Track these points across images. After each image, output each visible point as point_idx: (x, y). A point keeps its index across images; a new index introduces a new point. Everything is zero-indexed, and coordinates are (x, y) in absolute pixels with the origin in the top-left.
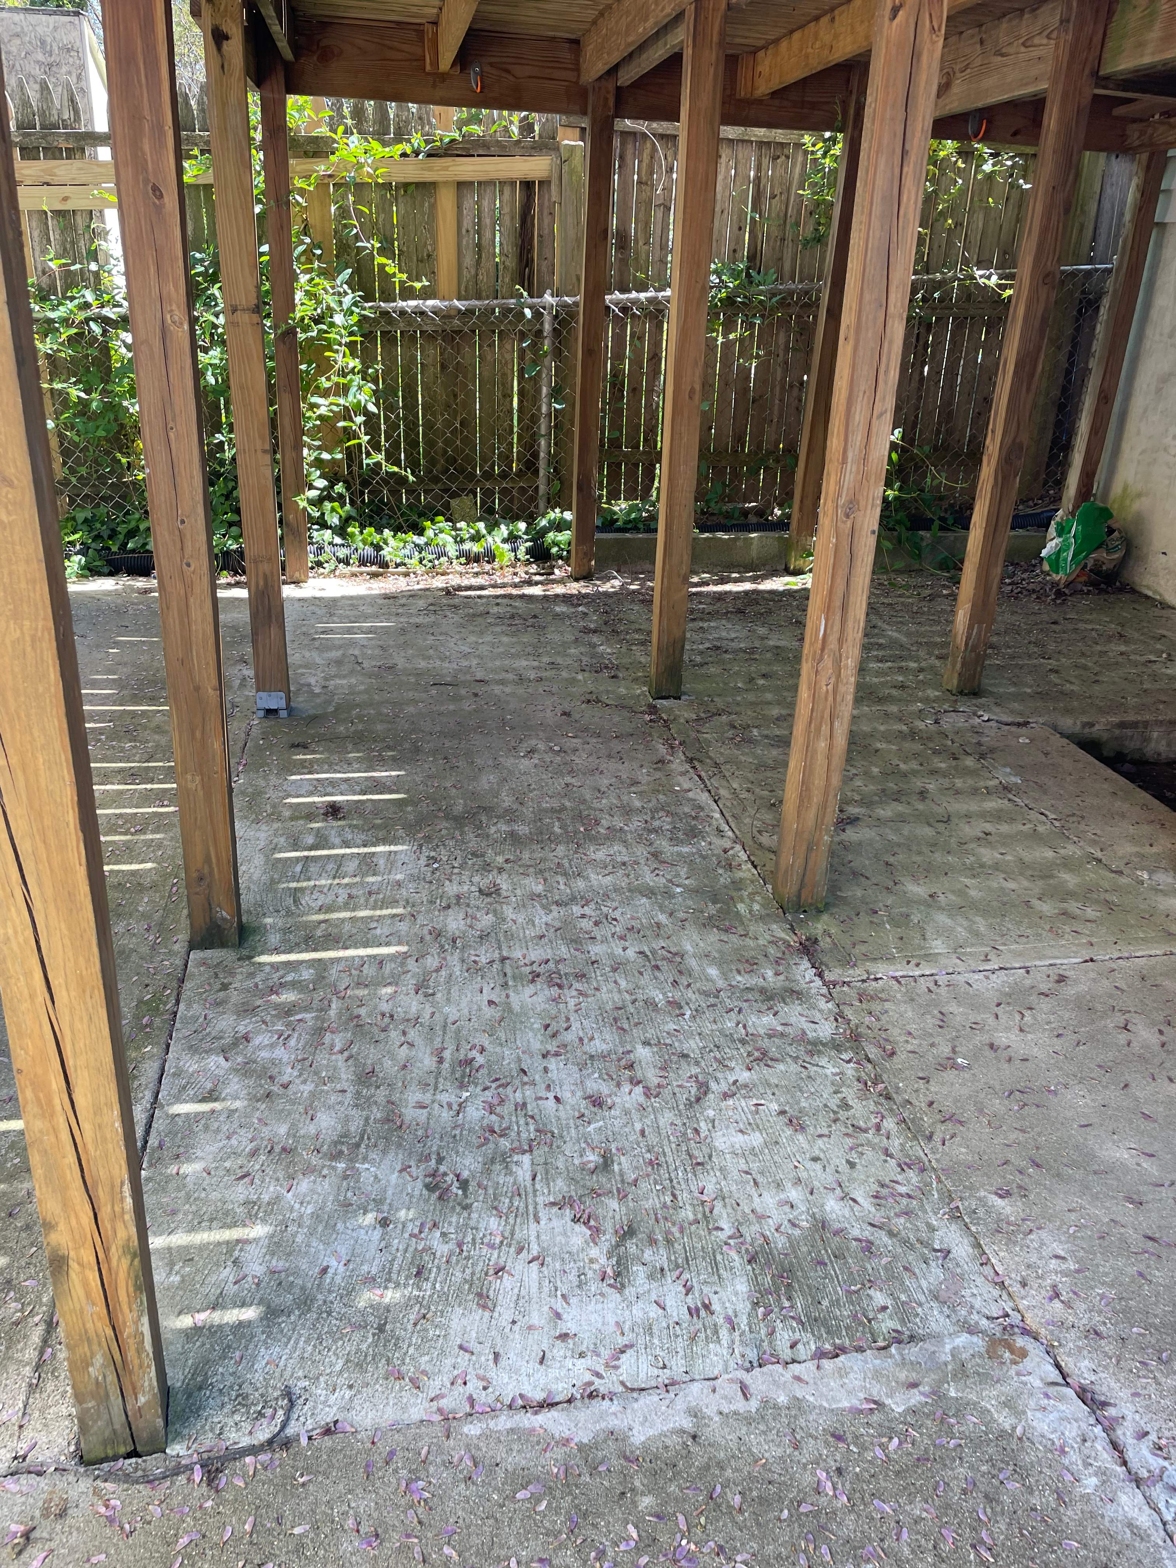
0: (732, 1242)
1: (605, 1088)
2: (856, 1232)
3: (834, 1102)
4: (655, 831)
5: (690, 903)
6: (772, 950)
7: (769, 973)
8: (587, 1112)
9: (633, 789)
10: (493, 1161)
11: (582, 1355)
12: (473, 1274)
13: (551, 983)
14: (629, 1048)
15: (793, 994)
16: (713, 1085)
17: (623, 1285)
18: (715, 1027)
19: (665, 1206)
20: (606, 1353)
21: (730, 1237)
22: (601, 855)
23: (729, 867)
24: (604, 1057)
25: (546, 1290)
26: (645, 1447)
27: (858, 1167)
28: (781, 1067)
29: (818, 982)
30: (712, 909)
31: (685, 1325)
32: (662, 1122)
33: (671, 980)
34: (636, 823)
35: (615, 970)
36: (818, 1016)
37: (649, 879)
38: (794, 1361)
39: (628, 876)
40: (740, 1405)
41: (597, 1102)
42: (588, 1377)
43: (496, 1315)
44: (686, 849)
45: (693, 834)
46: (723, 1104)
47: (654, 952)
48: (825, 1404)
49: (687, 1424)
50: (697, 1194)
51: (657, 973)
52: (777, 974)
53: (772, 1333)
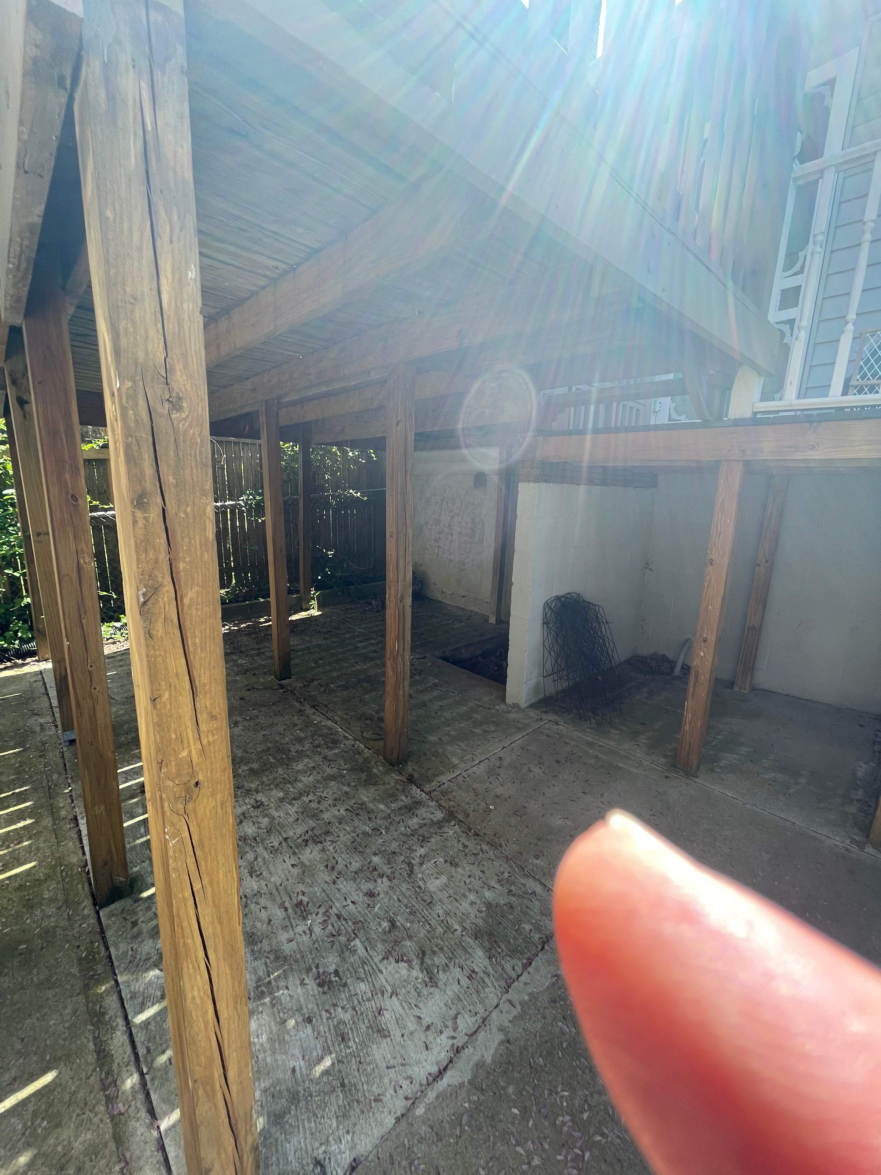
0: (464, 933)
1: (370, 886)
2: (502, 902)
3: (461, 847)
4: (319, 746)
5: (353, 777)
6: (398, 787)
7: (403, 798)
8: (370, 902)
9: (296, 728)
10: (343, 952)
11: (441, 1032)
12: (369, 1021)
13: (316, 843)
14: (369, 860)
15: (418, 804)
16: (413, 861)
17: (436, 983)
18: (398, 833)
19: (429, 932)
20: (450, 1024)
21: (462, 932)
22: (300, 767)
23: (359, 753)
24: (361, 870)
25: (406, 1007)
26: (494, 1061)
27: (486, 871)
28: (433, 840)
29: (424, 795)
30: (364, 776)
31: (471, 987)
32: (403, 890)
33: (367, 818)
34: (307, 746)
35: (340, 823)
36: (432, 810)
37: (329, 771)
38: (519, 976)
39: (318, 773)
40: (515, 1012)
41: (371, 894)
42: (450, 1042)
43: (392, 1037)
44: (337, 751)
45: (335, 742)
46: (422, 869)
47: (352, 807)
48: (541, 989)
49: (501, 1037)
50: (437, 918)
51: (359, 817)
52: (407, 797)
53: (503, 969)
